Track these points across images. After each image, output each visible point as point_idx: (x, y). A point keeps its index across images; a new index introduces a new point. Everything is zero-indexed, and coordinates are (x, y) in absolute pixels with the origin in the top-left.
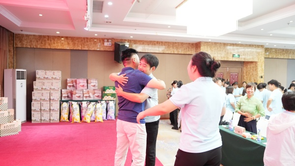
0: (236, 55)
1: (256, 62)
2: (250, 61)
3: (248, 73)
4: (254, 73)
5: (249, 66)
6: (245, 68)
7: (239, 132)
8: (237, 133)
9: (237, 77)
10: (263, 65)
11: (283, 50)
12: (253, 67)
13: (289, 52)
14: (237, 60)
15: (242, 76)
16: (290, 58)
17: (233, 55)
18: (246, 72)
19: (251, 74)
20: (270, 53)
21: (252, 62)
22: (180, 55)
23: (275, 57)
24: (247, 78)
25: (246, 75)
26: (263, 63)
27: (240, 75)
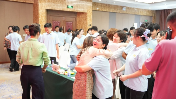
0: (70, 7)
1: (86, 13)
2: (81, 12)
3: (80, 22)
4: (85, 22)
5: (81, 17)
6: (78, 18)
7: (56, 69)
8: (54, 70)
9: (72, 25)
10: (91, 16)
11: (106, 5)
12: (84, 17)
13: (110, 7)
14: (71, 10)
15: (76, 25)
16: (111, 11)
17: (68, 6)
18: (79, 21)
19: (82, 22)
20: (97, 6)
21: (83, 13)
22: (20, 3)
23: (100, 10)
24: (79, 26)
25: (79, 24)
26: (92, 14)
27: (74, 23)
